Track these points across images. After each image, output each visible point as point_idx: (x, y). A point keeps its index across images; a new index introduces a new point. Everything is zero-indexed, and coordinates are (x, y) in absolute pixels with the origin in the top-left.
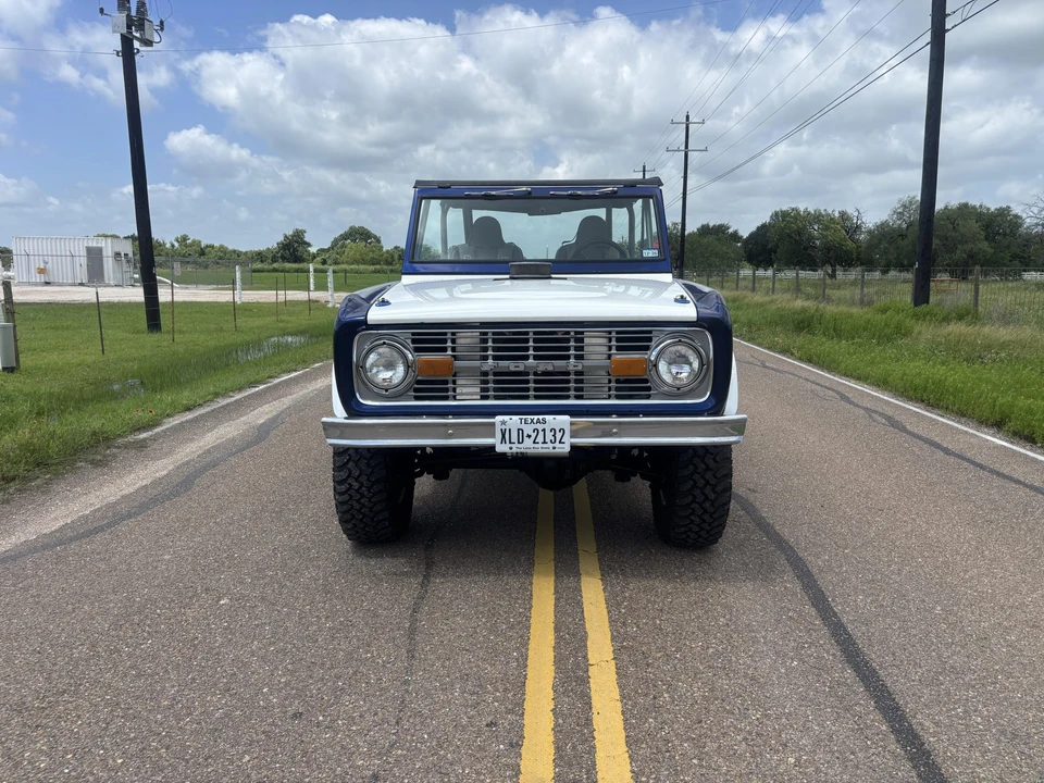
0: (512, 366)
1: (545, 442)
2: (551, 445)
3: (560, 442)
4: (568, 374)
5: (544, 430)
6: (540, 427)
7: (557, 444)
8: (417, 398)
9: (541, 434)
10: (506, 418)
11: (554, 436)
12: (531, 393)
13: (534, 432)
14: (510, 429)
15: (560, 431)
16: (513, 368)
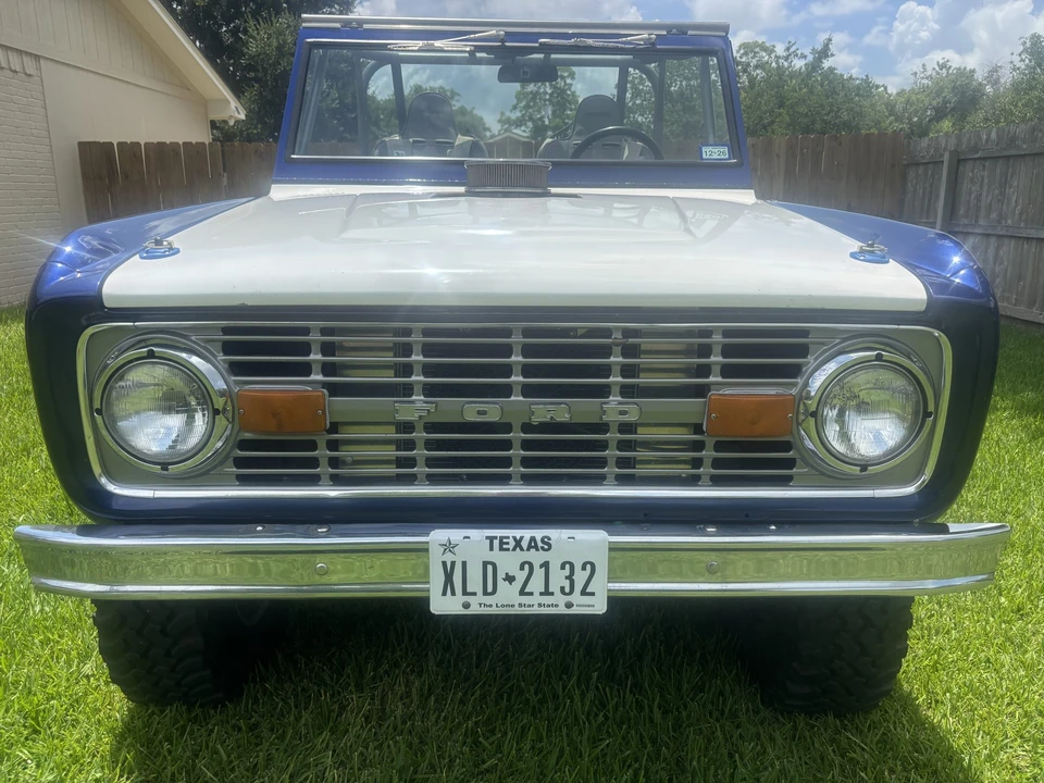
0: (472, 410)
1: (547, 592)
2: (561, 600)
3: (584, 593)
4: (602, 427)
5: (546, 565)
6: (537, 558)
7: (576, 598)
8: (245, 480)
9: (539, 573)
10: (455, 534)
11: (570, 578)
12: (516, 469)
13: (522, 568)
14: (464, 564)
15: (584, 568)
16: (471, 416)
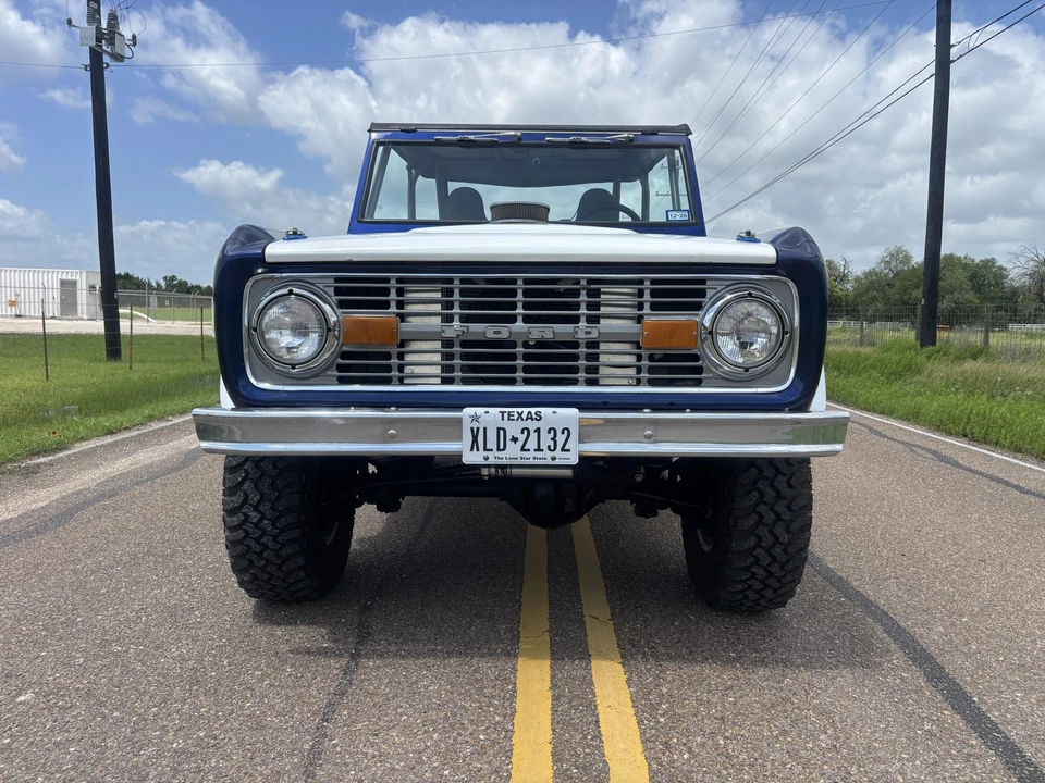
1: (539, 449)
2: (549, 455)
3: (563, 450)
4: (576, 345)
5: (538, 430)
6: (532, 425)
7: (558, 453)
8: (342, 381)
9: (534, 436)
10: (480, 411)
11: (554, 439)
12: (520, 375)
13: (522, 433)
14: (485, 429)
15: (563, 433)
16: (490, 335)
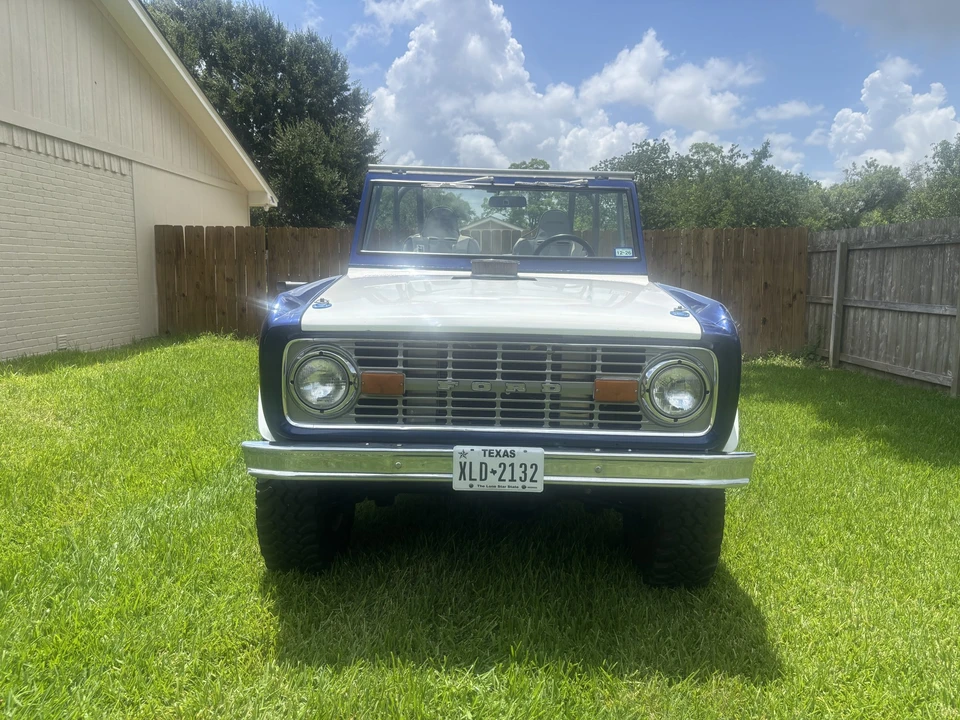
0: (475, 386)
1: (512, 480)
2: (520, 484)
3: (531, 480)
4: (543, 396)
5: (512, 465)
6: (507, 461)
7: (528, 483)
8: (359, 421)
9: (509, 469)
10: (467, 448)
11: (524, 472)
12: (498, 418)
13: (500, 466)
14: (471, 463)
15: (532, 467)
16: (476, 388)
